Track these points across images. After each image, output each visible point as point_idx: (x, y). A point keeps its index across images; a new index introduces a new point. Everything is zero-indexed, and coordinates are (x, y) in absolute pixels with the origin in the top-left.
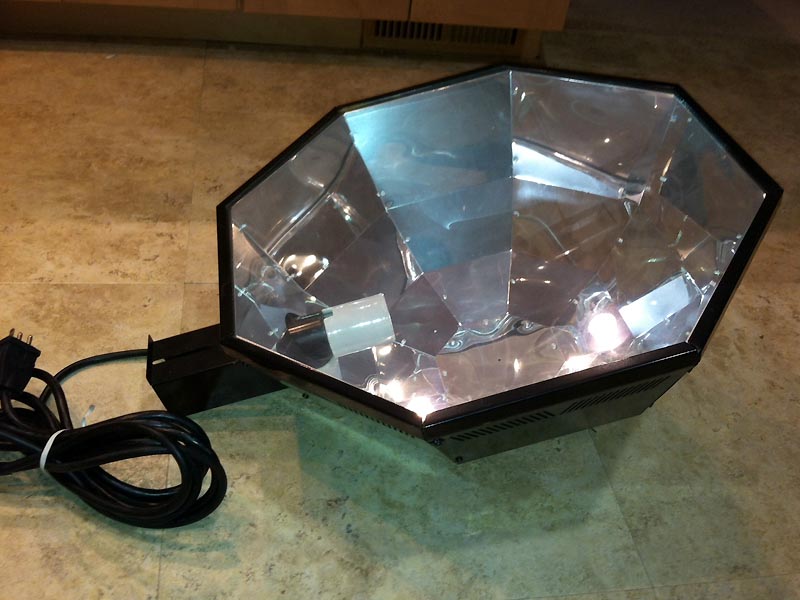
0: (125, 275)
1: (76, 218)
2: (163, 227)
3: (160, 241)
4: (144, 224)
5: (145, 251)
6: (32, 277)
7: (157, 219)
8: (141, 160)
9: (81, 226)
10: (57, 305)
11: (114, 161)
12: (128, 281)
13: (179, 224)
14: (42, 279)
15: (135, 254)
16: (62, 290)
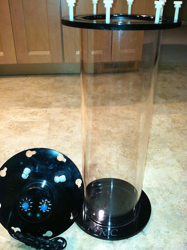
0: (33, 119)
1: (21, 108)
2: (44, 109)
3: (43, 112)
4: (39, 109)
5: (39, 114)
6: (9, 120)
7: (42, 108)
8: (38, 97)
9: (22, 110)
10: (15, 126)
11: (31, 97)
12: (34, 120)
13: (48, 108)
14: (11, 121)
15: (37, 115)
16: (17, 123)
